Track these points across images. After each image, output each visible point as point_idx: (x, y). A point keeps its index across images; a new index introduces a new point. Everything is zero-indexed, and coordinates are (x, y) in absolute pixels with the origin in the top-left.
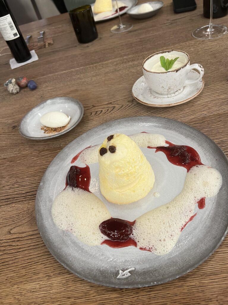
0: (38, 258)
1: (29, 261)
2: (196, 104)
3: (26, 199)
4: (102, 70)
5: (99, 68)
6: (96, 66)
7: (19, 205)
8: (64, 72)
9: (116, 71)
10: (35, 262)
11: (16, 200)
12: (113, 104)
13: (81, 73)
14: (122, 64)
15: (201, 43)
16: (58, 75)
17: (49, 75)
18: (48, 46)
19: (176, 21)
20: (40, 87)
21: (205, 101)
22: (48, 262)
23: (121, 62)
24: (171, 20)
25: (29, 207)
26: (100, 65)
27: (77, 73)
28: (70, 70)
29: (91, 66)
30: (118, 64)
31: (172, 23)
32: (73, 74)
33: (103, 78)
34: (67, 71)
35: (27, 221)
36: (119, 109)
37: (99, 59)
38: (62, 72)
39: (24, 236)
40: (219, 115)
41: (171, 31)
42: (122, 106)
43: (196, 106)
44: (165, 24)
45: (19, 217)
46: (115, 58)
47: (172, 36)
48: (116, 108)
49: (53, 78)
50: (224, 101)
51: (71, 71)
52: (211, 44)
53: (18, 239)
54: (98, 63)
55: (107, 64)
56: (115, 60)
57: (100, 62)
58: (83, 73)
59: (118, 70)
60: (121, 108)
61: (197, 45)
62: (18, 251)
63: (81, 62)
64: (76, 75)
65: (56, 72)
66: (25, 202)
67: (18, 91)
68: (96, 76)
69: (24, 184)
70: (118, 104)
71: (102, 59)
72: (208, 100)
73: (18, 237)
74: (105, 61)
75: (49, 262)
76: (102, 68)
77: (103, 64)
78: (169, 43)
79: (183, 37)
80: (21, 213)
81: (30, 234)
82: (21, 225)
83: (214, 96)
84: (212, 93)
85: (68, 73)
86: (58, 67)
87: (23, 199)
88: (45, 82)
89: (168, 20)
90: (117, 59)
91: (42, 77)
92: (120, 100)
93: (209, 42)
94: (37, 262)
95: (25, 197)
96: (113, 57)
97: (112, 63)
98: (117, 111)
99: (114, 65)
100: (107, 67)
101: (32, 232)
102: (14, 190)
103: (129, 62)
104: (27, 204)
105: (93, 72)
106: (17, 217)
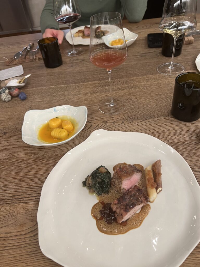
0: (20, 257)
1: (12, 259)
2: (156, 131)
3: (12, 202)
4: (83, 90)
5: (80, 88)
6: (78, 85)
7: (6, 207)
8: (51, 87)
9: (94, 93)
10: (18, 260)
11: (3, 202)
12: (91, 123)
13: (65, 90)
14: (99, 87)
15: (164, 78)
16: (45, 89)
17: (38, 88)
18: (38, 60)
19: (145, 55)
20: (30, 98)
21: (163, 130)
22: (28, 261)
23: (99, 85)
24: (141, 53)
25: (14, 209)
26: (81, 85)
27: (62, 90)
28: (55, 86)
29: (74, 85)
30: (97, 87)
31: (142, 56)
32: (59, 90)
33: (84, 98)
34: (53, 87)
35: (12, 223)
36: (95, 128)
37: (81, 79)
38: (49, 87)
39: (9, 236)
40: (173, 144)
41: (140, 63)
42: (98, 125)
43: (156, 134)
44: (136, 55)
45: (5, 218)
46: (94, 81)
47: (141, 68)
48: (92, 127)
49: (41, 91)
50: (178, 131)
51: (57, 87)
52: (171, 80)
53: (4, 239)
54: (80, 83)
55: (87, 85)
56: (94, 83)
57: (82, 82)
58: (67, 90)
59: (96, 92)
60: (97, 127)
61: (160, 79)
62: (3, 249)
63: (65, 79)
64: (61, 91)
65: (44, 86)
66: (11, 205)
67: (10, 100)
68: (78, 94)
69: (11, 187)
70: (94, 123)
71: (83, 80)
72: (166, 129)
73: (3, 236)
74: (86, 82)
75: (30, 261)
76: (83, 88)
77: (84, 85)
78: (139, 73)
79: (150, 70)
80: (7, 214)
81: (14, 235)
82: (7, 226)
83: (170, 126)
84: (169, 123)
85: (54, 88)
86: (46, 82)
87: (10, 201)
88: (34, 94)
89: (139, 53)
90: (96, 82)
91: (31, 89)
92: (96, 120)
93: (170, 78)
94: (19, 260)
95: (11, 200)
96: (93, 80)
97: (91, 85)
98: (93, 129)
99: (93, 87)
100: (88, 88)
101: (16, 233)
102: (3, 193)
103: (105, 86)
104: (13, 207)
105: (75, 91)
106: (4, 218)
